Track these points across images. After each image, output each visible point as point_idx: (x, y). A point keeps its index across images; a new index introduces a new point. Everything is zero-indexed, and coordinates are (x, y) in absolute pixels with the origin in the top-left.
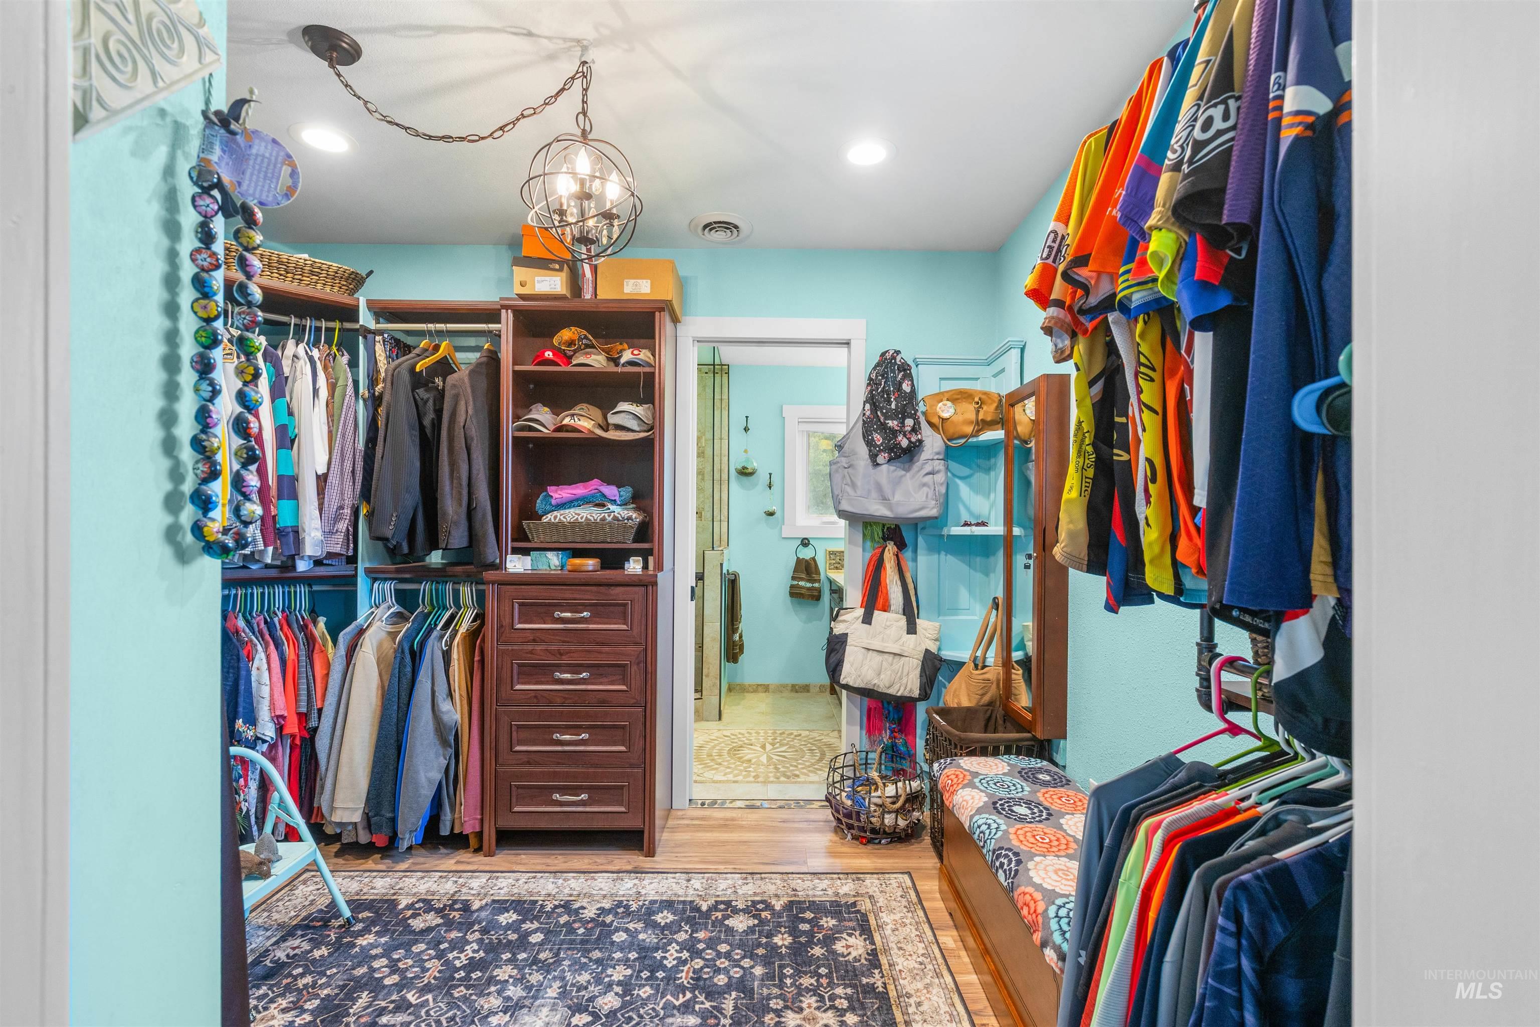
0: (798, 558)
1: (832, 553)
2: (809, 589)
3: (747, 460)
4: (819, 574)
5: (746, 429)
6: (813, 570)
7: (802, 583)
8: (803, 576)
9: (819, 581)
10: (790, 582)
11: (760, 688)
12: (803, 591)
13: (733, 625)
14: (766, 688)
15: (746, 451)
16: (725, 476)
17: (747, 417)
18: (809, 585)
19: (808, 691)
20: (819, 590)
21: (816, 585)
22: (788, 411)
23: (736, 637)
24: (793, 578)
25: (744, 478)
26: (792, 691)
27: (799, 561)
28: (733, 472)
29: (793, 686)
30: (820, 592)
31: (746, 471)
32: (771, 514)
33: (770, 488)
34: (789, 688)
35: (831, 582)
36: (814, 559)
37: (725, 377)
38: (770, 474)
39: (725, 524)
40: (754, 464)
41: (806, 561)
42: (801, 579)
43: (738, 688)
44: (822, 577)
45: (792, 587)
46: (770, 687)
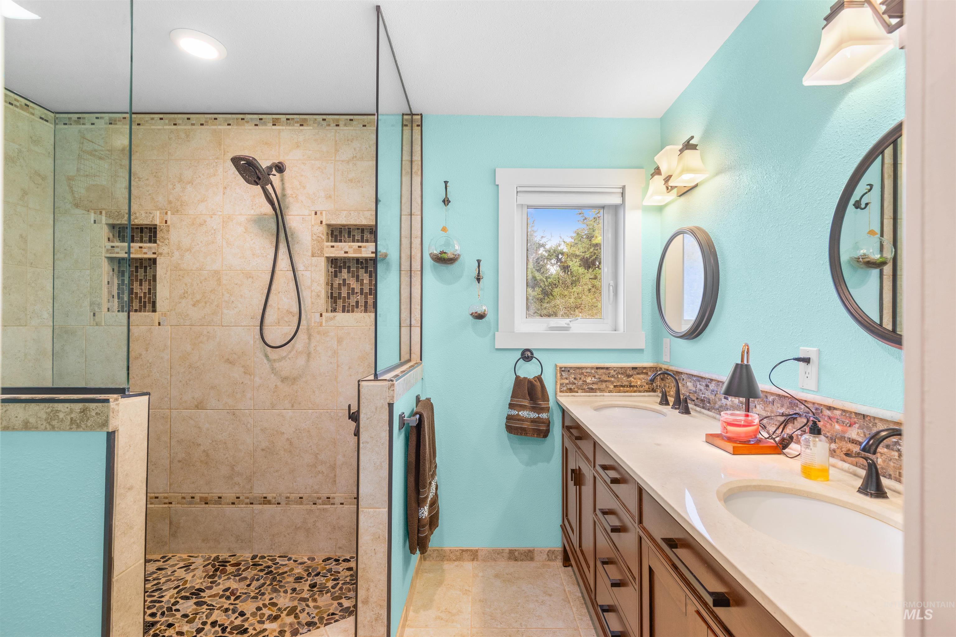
0: (517, 377)
1: (563, 370)
2: (533, 421)
3: (447, 244)
4: (548, 400)
5: (446, 202)
6: (539, 394)
7: (524, 414)
8: (526, 403)
9: (547, 409)
10: (507, 411)
11: (465, 555)
12: (526, 425)
13: (418, 493)
14: (474, 555)
15: (444, 229)
16: (416, 265)
17: (446, 183)
18: (533, 415)
19: (532, 559)
20: (548, 423)
21: (544, 416)
22: (502, 176)
23: (425, 512)
24: (511, 406)
25: (443, 268)
26: (509, 558)
27: (519, 382)
28: (428, 260)
29: (511, 552)
30: (548, 425)
31: (445, 256)
32: (480, 316)
33: (479, 280)
34: (506, 555)
35: (564, 412)
36: (539, 378)
37: (417, 130)
38: (479, 261)
39: (416, 331)
40: (455, 248)
41: (529, 381)
42: (523, 407)
43: (435, 554)
44: (552, 403)
45: (509, 418)
46: (480, 553)
